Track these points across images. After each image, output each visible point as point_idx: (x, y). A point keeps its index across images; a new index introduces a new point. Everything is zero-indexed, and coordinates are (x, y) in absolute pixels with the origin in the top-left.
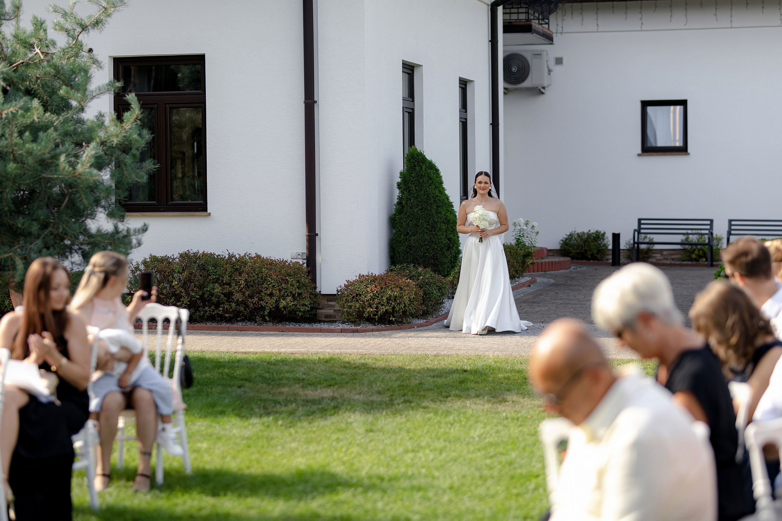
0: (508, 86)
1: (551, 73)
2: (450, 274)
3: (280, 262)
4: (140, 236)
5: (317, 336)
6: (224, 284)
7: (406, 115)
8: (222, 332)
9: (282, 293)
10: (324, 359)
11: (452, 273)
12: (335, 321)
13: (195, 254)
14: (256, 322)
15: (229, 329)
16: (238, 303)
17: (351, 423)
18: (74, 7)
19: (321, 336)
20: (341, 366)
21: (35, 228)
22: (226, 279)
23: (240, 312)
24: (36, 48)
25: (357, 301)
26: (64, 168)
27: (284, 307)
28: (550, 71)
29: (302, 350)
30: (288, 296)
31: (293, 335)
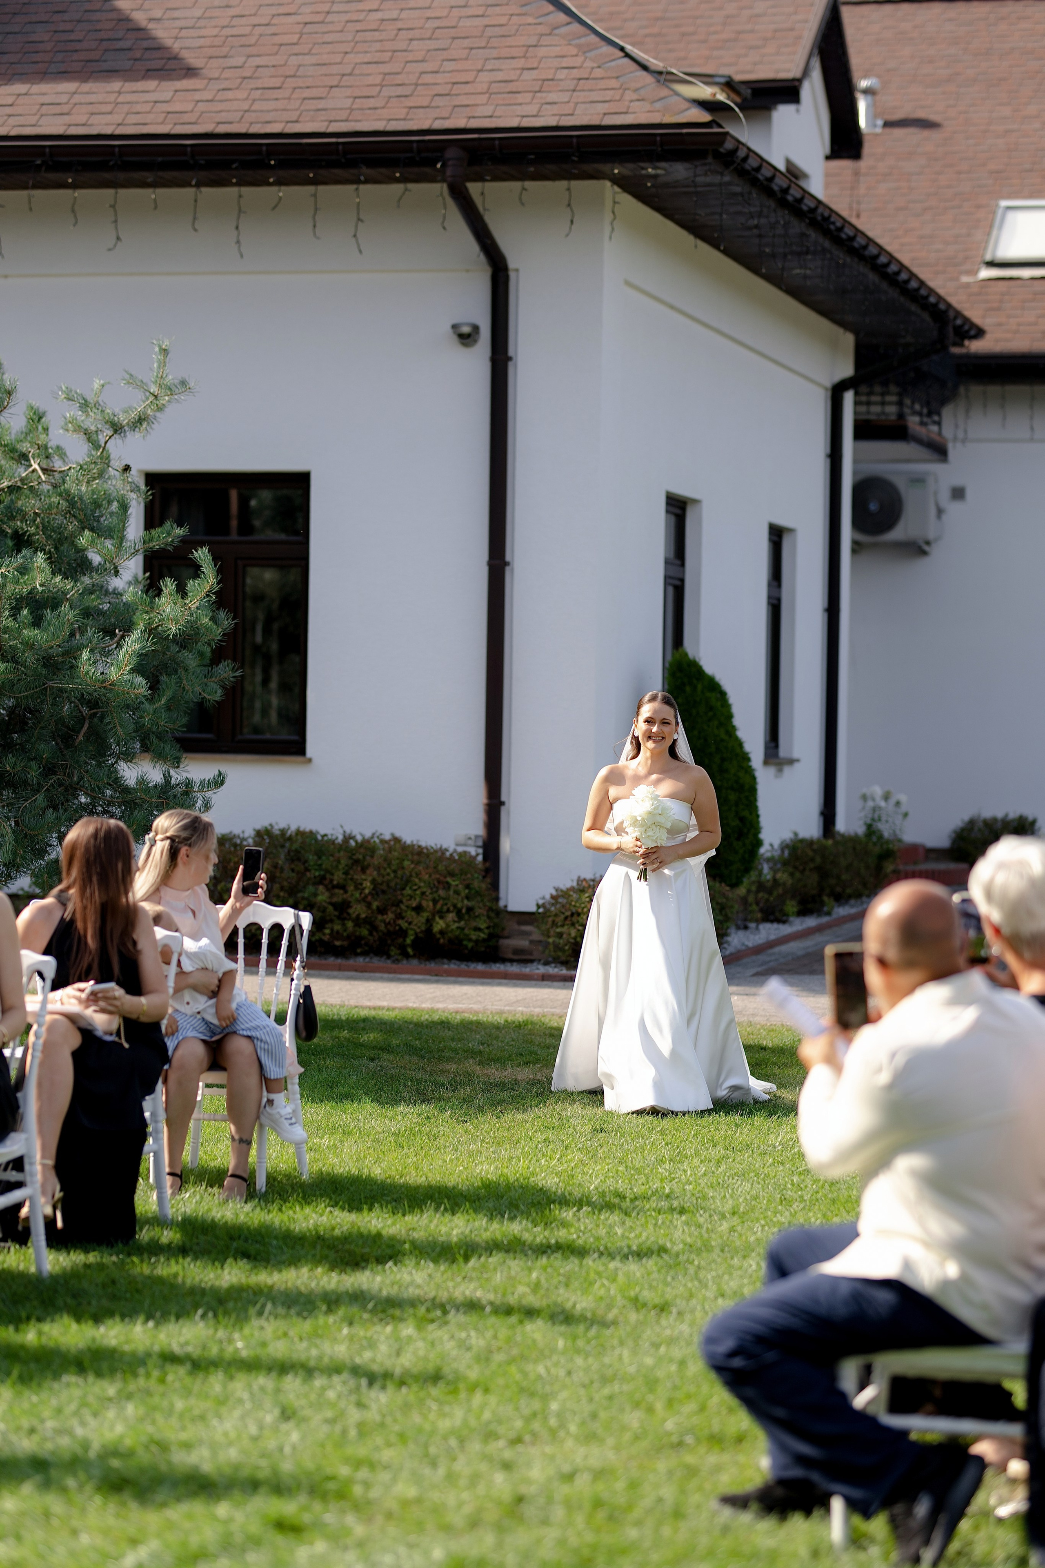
0: (861, 537)
1: (944, 517)
2: (742, 882)
3: (436, 851)
4: (209, 794)
5: (500, 984)
6: (334, 887)
7: (671, 590)
8: (327, 973)
9: (438, 906)
10: (514, 1022)
11: (746, 881)
12: (532, 961)
13: (283, 832)
14: (389, 957)
15: (340, 968)
16: (358, 922)
17: (568, 1119)
18: (101, 392)
19: (506, 985)
20: (545, 1034)
21: (34, 773)
22: (338, 877)
23: (360, 938)
24: (32, 462)
25: (573, 924)
26: (87, 673)
27: (442, 932)
28: (940, 512)
29: (475, 1007)
30: (448, 911)
31: (455, 983)
